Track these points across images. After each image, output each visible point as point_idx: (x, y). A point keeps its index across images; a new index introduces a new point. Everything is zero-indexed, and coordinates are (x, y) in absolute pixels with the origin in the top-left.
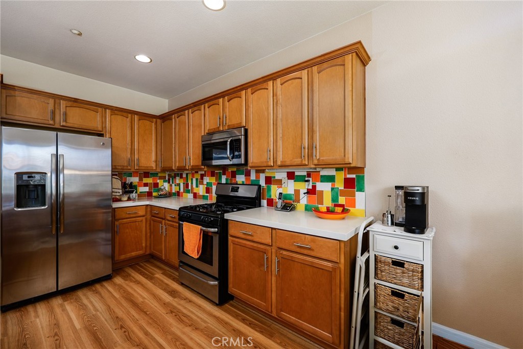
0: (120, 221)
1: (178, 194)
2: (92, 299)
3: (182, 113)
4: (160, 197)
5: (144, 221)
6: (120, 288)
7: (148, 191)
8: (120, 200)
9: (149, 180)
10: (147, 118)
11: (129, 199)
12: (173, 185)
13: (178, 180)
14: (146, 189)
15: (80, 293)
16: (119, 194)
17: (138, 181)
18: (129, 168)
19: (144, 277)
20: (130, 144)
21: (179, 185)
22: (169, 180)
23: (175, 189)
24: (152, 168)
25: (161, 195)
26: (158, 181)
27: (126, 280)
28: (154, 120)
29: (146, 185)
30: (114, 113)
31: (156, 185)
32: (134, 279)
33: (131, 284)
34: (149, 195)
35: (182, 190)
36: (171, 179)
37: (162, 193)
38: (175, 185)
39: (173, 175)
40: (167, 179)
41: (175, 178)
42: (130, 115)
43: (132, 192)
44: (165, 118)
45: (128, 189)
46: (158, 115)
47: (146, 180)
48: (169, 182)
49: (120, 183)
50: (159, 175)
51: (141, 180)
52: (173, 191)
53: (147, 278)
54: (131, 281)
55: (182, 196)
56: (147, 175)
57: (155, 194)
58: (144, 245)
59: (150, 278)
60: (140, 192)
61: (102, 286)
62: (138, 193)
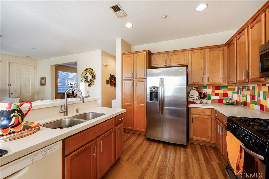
0: (193, 115)
1: (245, 104)
2: (171, 154)
3: (242, 33)
4: (228, 104)
5: (210, 119)
6: (187, 156)
7: (219, 99)
8: (195, 103)
9: (220, 92)
10: (216, 49)
11: (201, 103)
12: (241, 96)
13: (245, 92)
14: (218, 97)
15: (170, 147)
16: (196, 99)
17: (211, 92)
18: (202, 83)
19: (204, 158)
20: (203, 68)
21: (246, 96)
22: (238, 91)
23: (242, 100)
24: (219, 83)
25: (228, 103)
26: (228, 92)
27: (193, 154)
28: (222, 48)
29: (217, 94)
30: (193, 52)
31: (226, 95)
32: (197, 156)
33: (194, 158)
34: (220, 101)
35: (249, 101)
36: (239, 91)
37: (229, 101)
38: (243, 96)
39: (241, 88)
40: (236, 91)
41: (243, 90)
42: (203, 50)
43: (204, 99)
44: (229, 44)
45: (202, 96)
46: (224, 44)
47: (217, 91)
48: (238, 94)
49: (197, 92)
50: (228, 88)
51: (213, 91)
52: (242, 101)
53: (205, 160)
54: (195, 156)
55: (249, 106)
56: (218, 88)
57: (224, 102)
58: (210, 135)
59: (208, 162)
60: (213, 99)
61: (180, 150)
62: (211, 99)
